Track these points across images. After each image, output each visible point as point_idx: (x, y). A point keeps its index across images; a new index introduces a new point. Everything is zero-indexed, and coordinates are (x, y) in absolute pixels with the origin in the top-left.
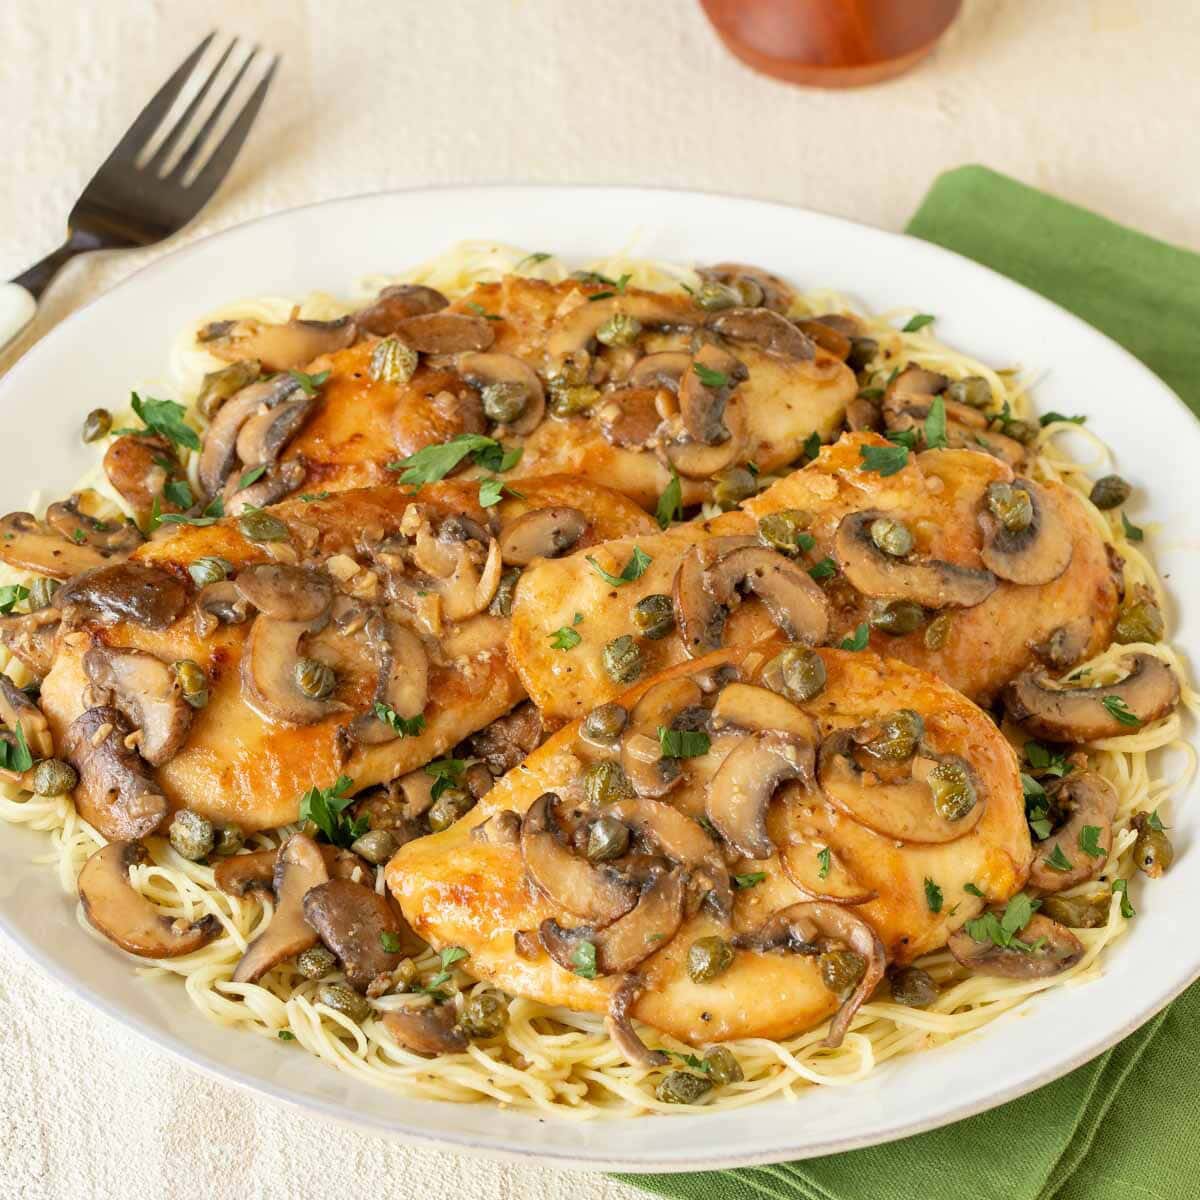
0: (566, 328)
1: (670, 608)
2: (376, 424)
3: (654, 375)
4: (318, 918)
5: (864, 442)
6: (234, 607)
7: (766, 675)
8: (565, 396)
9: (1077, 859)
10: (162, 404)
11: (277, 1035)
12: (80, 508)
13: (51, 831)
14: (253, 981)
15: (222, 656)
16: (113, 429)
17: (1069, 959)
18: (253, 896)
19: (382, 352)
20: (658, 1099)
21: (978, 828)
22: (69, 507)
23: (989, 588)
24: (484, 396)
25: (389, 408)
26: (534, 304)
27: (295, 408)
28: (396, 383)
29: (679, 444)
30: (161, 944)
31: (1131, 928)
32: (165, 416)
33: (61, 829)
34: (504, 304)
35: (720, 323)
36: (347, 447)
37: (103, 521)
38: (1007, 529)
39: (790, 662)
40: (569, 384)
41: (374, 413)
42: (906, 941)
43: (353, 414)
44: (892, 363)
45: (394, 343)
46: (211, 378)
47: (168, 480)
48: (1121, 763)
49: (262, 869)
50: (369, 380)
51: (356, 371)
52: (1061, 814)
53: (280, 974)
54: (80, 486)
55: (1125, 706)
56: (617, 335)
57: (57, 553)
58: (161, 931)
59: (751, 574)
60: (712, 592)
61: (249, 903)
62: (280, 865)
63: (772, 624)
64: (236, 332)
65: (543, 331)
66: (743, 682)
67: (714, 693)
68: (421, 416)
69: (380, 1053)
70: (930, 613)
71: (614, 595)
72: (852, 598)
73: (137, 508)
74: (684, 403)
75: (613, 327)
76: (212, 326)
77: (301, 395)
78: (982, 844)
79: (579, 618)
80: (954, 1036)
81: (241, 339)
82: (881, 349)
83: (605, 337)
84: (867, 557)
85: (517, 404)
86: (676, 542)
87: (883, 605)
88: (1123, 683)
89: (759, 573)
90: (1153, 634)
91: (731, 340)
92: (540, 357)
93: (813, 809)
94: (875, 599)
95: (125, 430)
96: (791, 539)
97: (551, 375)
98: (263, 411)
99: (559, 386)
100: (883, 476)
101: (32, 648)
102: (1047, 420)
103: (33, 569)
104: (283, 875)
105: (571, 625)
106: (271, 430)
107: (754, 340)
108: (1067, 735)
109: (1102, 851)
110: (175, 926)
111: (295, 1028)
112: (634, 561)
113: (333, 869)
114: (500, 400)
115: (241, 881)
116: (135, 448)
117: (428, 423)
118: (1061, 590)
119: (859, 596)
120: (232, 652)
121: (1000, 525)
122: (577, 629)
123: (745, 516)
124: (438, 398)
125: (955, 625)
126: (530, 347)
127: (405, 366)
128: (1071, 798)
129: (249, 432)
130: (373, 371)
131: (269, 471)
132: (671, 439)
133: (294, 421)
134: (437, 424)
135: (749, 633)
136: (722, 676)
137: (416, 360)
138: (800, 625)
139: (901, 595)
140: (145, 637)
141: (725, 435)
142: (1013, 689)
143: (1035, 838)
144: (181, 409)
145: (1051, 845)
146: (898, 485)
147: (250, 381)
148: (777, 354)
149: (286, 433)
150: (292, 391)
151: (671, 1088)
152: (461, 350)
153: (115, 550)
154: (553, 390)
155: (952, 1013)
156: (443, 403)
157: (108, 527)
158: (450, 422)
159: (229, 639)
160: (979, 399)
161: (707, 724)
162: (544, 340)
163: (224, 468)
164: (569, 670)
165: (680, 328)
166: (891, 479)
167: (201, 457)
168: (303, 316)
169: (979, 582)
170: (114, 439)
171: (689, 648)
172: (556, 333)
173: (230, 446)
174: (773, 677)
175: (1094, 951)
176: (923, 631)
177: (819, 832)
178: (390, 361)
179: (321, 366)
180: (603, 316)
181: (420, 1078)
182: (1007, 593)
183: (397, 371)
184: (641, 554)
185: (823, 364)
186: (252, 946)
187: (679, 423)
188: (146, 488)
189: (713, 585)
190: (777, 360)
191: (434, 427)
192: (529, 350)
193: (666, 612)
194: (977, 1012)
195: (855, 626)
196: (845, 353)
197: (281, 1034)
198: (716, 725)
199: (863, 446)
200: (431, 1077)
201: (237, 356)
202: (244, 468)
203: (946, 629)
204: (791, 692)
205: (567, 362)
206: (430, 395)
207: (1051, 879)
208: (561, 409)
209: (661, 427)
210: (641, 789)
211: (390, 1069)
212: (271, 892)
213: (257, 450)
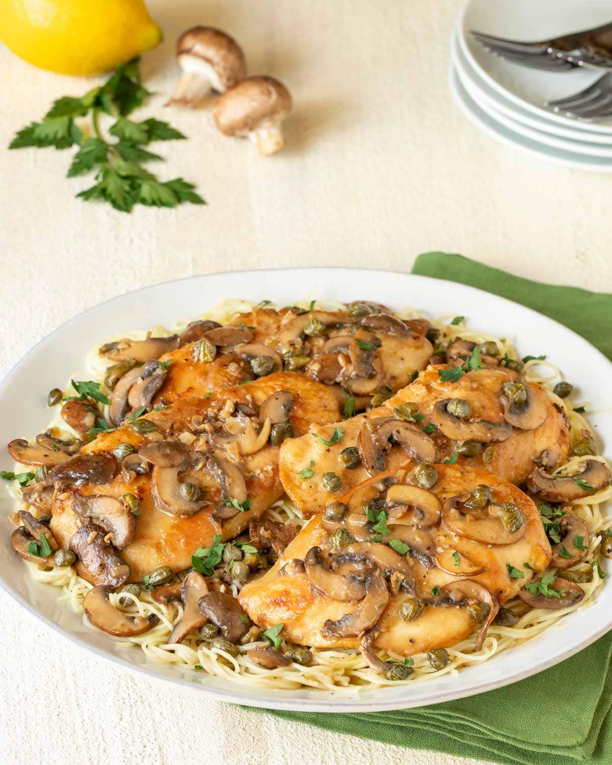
0: (288, 329)
1: (357, 453)
2: (198, 382)
3: (335, 347)
4: (207, 610)
5: (439, 368)
6: (142, 465)
7: (408, 480)
8: (292, 362)
9: (574, 552)
10: (86, 383)
11: (194, 668)
12: (52, 436)
13: (62, 586)
14: (178, 642)
15: (141, 490)
16: (64, 398)
17: (578, 597)
18: (172, 604)
19: (198, 348)
20: (388, 679)
21: (525, 535)
22: (47, 436)
23: (511, 432)
24: (252, 364)
25: (205, 374)
26: (269, 320)
27: (157, 377)
28: (206, 362)
29: (352, 379)
30: (130, 629)
31: (605, 583)
32: (89, 388)
33: (68, 584)
34: (255, 321)
35: (364, 321)
36: (186, 394)
37: (65, 441)
38: (515, 403)
39: (419, 471)
40: (294, 355)
41: (198, 377)
42: (501, 592)
43: (187, 380)
44: (448, 339)
45: (203, 343)
46: (110, 370)
47: (96, 419)
48: (588, 510)
49: (175, 591)
50: (193, 362)
51: (185, 358)
52: (564, 532)
53: (190, 640)
54: (51, 426)
55: (586, 483)
56: (315, 330)
57: (46, 456)
58: (128, 623)
59: (394, 433)
60: (377, 444)
61: (170, 607)
62: (184, 588)
63: (408, 457)
64: (120, 347)
65: (277, 332)
66: (398, 484)
67: (385, 491)
68: (222, 376)
69: (247, 670)
70: (484, 445)
71: (328, 450)
72: (445, 441)
73: (82, 434)
74: (353, 358)
75: (312, 326)
76: (106, 346)
77: (159, 371)
78: (528, 543)
79: (313, 464)
80: (528, 639)
81: (123, 349)
82: (442, 333)
83: (308, 332)
84: (450, 421)
85: (269, 367)
86: (354, 423)
87: (461, 443)
88: (583, 473)
89: (398, 432)
90: (592, 452)
91: (370, 329)
92: (277, 345)
93: (445, 536)
94: (456, 441)
95: (70, 398)
96: (410, 416)
97: (284, 351)
98: (140, 381)
99: (289, 357)
100: (452, 383)
101: (41, 500)
102: (526, 360)
103: (35, 465)
104: (186, 593)
105: (309, 467)
106: (146, 390)
107: (382, 328)
108: (560, 498)
109: (586, 547)
110: (136, 620)
111: (203, 664)
112: (336, 433)
113: (211, 587)
114: (260, 365)
115: (165, 597)
116: (76, 406)
117: (226, 379)
118: (544, 432)
119: (448, 440)
120: (146, 487)
121: (511, 401)
122: (312, 469)
123: (387, 408)
124: (229, 366)
125: (496, 451)
126: (271, 340)
127: (211, 353)
128: (568, 524)
129: (133, 393)
130: (194, 357)
131: (148, 409)
132: (348, 377)
133: (158, 383)
134: (230, 379)
135: (398, 462)
136: (388, 483)
137: (215, 350)
138: (422, 455)
139: (470, 437)
140: (99, 489)
141: (374, 373)
142: (531, 480)
143: (552, 542)
144: (98, 385)
145: (561, 546)
146: (460, 387)
147: (131, 368)
148: (394, 334)
149: (155, 390)
150: (154, 370)
151: (394, 672)
152: (238, 343)
153: (74, 452)
154: (286, 359)
155: (525, 628)
156: (233, 369)
157: (68, 444)
158: (237, 377)
159: (143, 482)
160: (493, 352)
161: (385, 506)
162: (278, 336)
163: (123, 411)
164: (311, 487)
165: (344, 325)
166: (456, 384)
167: (110, 408)
168: (153, 336)
169: (505, 429)
170: (64, 403)
171: (369, 471)
172: (283, 332)
173: (125, 401)
174: (412, 480)
175: (589, 594)
176: (481, 454)
177: (451, 546)
178: (202, 351)
179: (166, 358)
180: (306, 323)
181: (269, 678)
182: (518, 435)
183: (207, 356)
184: (338, 429)
185: (415, 338)
186: (175, 627)
187: (351, 368)
188: (85, 424)
189: (377, 440)
190: (394, 337)
191: (229, 380)
192: (271, 342)
193: (356, 455)
194: (536, 628)
195: (449, 454)
196: (425, 334)
197: (196, 667)
198: (390, 505)
199: (439, 370)
200: (275, 678)
201: (122, 358)
202: (133, 411)
203: (492, 452)
204: (423, 485)
205: (291, 345)
206: (225, 365)
207: (562, 562)
208: (291, 368)
209: (342, 371)
210: (359, 539)
211: (252, 676)
212: (181, 601)
213: (140, 400)
